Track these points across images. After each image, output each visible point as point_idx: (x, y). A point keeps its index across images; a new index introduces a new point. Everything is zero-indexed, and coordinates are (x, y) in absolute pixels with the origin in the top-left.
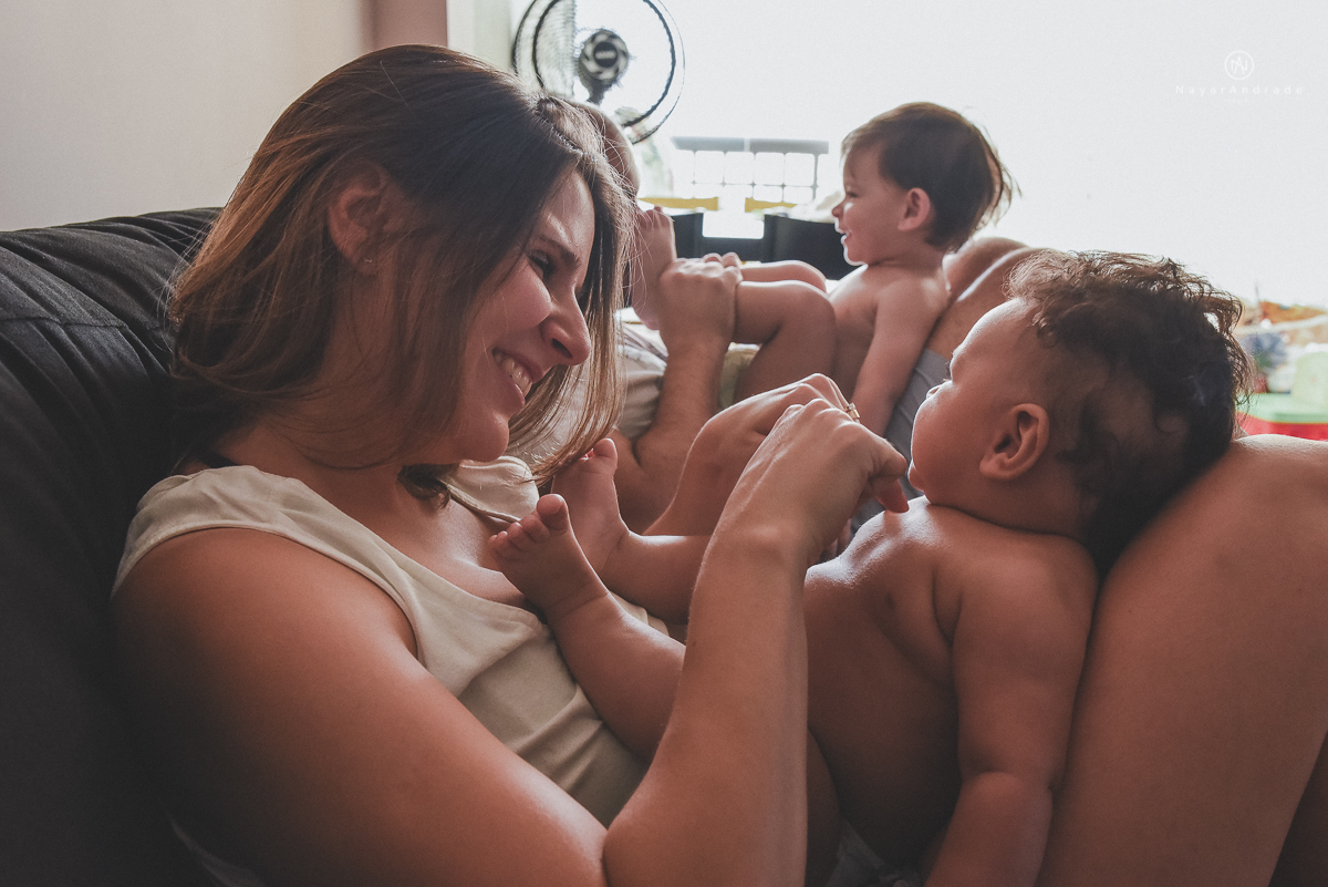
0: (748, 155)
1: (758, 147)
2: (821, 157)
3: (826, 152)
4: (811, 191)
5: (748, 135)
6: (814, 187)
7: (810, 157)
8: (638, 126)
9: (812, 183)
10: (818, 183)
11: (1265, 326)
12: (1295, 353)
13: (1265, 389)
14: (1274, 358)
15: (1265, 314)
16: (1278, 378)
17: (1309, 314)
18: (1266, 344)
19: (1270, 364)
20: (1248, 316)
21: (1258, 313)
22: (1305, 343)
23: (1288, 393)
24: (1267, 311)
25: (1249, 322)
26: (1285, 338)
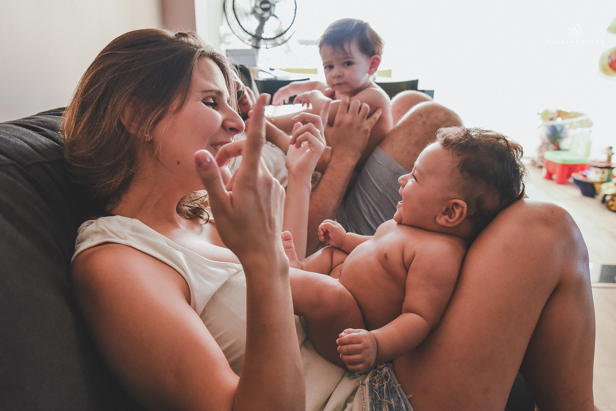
8: (281, 37)
11: (559, 121)
12: (571, 133)
13: (558, 149)
14: (562, 135)
15: (559, 116)
16: (564, 144)
17: (577, 115)
18: (559, 129)
19: (560, 138)
20: (551, 116)
21: (556, 115)
22: (575, 128)
23: (567, 150)
24: (560, 114)
25: (552, 119)
26: (567, 126)
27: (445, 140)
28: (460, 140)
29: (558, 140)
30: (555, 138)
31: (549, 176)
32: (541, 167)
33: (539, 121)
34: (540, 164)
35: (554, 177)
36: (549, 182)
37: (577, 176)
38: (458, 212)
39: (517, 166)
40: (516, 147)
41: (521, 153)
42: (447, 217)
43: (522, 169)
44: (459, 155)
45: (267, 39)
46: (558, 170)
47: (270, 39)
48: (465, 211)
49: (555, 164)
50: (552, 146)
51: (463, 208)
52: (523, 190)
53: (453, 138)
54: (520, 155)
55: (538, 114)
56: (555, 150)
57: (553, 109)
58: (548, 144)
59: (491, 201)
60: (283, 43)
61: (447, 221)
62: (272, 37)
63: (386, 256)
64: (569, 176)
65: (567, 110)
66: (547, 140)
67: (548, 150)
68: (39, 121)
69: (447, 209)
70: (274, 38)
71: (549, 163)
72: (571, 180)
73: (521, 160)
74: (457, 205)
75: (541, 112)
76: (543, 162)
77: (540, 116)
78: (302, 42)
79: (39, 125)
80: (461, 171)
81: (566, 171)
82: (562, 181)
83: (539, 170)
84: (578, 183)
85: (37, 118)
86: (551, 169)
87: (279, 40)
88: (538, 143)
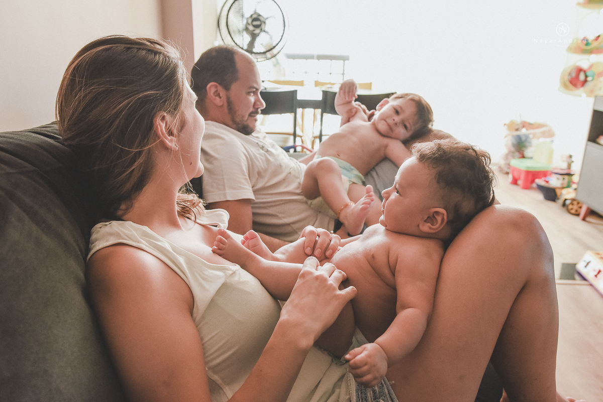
0: (316, 61)
1: (320, 57)
2: (346, 62)
3: (348, 60)
4: (342, 76)
5: (316, 53)
6: (343, 74)
7: (342, 61)
8: (271, 52)
9: (342, 72)
10: (345, 73)
11: (524, 131)
12: (534, 142)
13: (523, 157)
14: (527, 144)
15: (524, 127)
16: (528, 152)
17: (540, 126)
18: (523, 138)
19: (525, 147)
20: (517, 127)
21: (521, 126)
22: (539, 138)
23: (531, 158)
24: (525, 125)
25: (517, 130)
26: (531, 136)
27: (421, 155)
28: (434, 154)
29: (523, 149)
30: (520, 147)
31: (515, 182)
32: (507, 173)
33: (505, 131)
34: (506, 170)
35: (519, 182)
36: (514, 187)
37: (540, 181)
38: (439, 219)
39: (487, 172)
40: (484, 155)
41: (489, 160)
42: (429, 224)
43: (491, 174)
44: (434, 168)
45: (257, 53)
46: (523, 177)
47: (261, 53)
48: (445, 217)
49: (520, 171)
50: (517, 154)
51: (443, 214)
52: (494, 195)
53: (427, 152)
54: (488, 162)
55: (505, 125)
56: (520, 158)
57: (518, 120)
58: (513, 153)
59: (467, 206)
60: (272, 57)
61: (430, 228)
62: (262, 52)
63: (373, 257)
64: (533, 181)
65: (532, 121)
66: (512, 149)
67: (514, 157)
68: (54, 129)
69: (428, 218)
70: (264, 53)
71: (514, 169)
72: (534, 185)
73: (490, 166)
74: (437, 213)
75: (507, 122)
76: (509, 168)
77: (506, 127)
78: (290, 57)
79: (55, 133)
80: (438, 182)
81: (530, 177)
82: (527, 187)
83: (506, 176)
84: (541, 188)
85: (53, 127)
86: (516, 175)
87: (269, 55)
88: (505, 151)
